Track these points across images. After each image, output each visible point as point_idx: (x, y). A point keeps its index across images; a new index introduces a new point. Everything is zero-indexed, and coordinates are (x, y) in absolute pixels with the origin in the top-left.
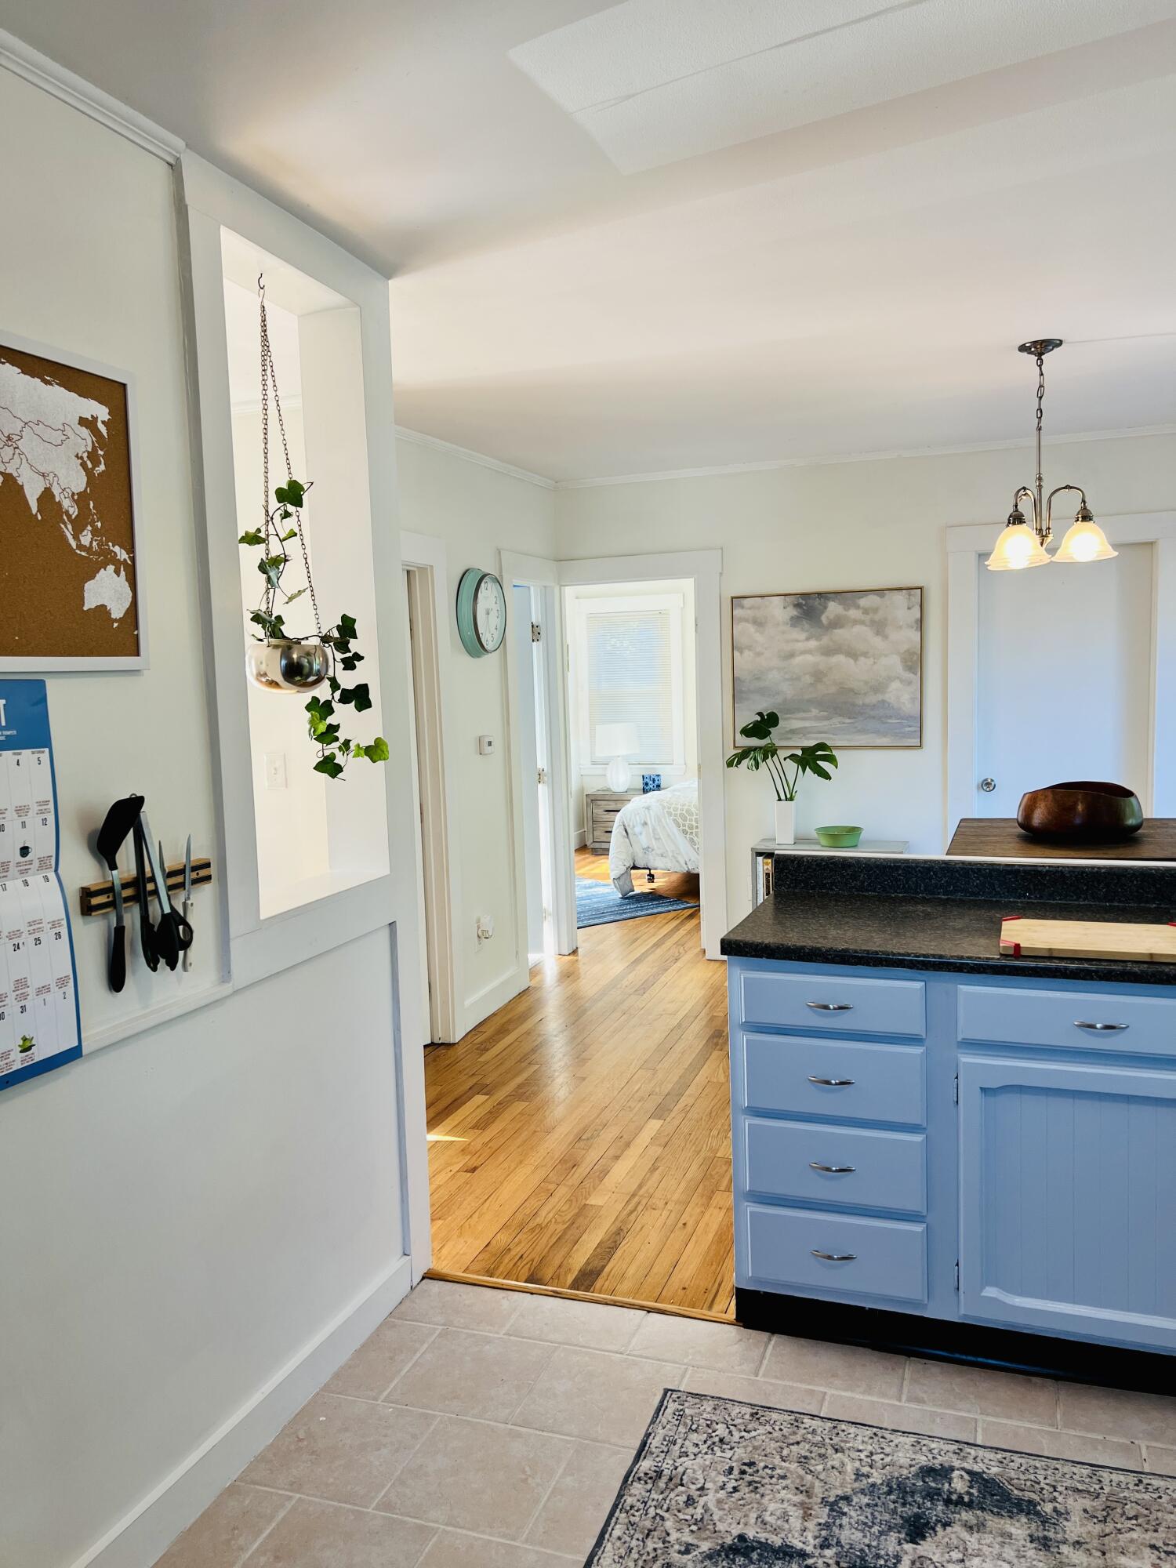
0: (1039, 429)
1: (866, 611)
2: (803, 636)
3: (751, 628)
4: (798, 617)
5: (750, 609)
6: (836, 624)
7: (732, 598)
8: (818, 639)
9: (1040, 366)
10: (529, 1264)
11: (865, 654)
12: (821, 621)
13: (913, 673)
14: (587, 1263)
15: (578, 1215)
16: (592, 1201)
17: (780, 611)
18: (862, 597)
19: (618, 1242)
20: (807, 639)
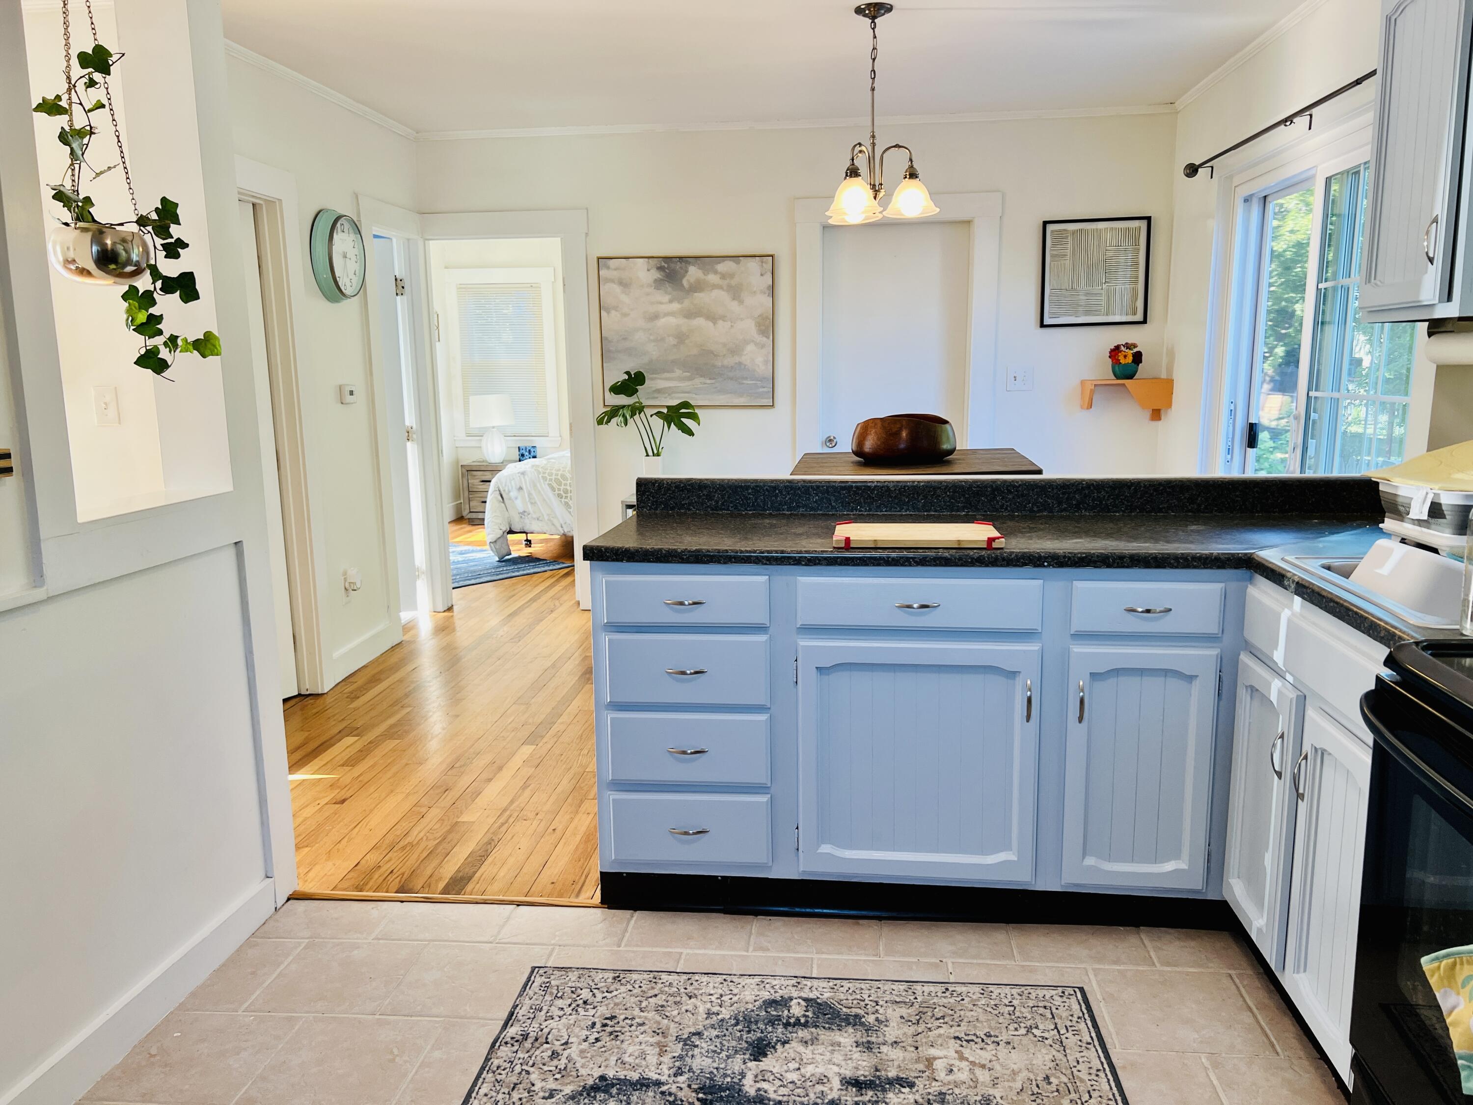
0: (873, 89)
1: (723, 276)
2: (667, 298)
3: (617, 289)
4: (661, 280)
5: (615, 269)
6: (697, 287)
7: (598, 259)
8: (680, 301)
9: (873, 29)
10: (399, 878)
11: (723, 318)
12: (682, 285)
13: (766, 337)
14: (458, 871)
15: (450, 831)
16: (464, 818)
17: (644, 274)
18: (719, 263)
19: (489, 851)
20: (671, 301)
